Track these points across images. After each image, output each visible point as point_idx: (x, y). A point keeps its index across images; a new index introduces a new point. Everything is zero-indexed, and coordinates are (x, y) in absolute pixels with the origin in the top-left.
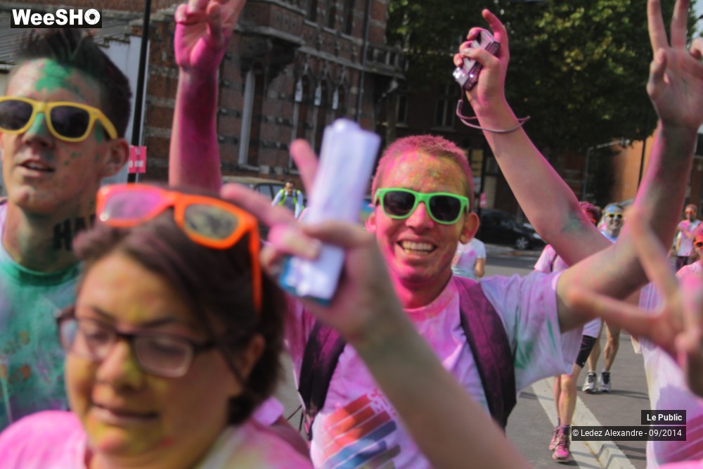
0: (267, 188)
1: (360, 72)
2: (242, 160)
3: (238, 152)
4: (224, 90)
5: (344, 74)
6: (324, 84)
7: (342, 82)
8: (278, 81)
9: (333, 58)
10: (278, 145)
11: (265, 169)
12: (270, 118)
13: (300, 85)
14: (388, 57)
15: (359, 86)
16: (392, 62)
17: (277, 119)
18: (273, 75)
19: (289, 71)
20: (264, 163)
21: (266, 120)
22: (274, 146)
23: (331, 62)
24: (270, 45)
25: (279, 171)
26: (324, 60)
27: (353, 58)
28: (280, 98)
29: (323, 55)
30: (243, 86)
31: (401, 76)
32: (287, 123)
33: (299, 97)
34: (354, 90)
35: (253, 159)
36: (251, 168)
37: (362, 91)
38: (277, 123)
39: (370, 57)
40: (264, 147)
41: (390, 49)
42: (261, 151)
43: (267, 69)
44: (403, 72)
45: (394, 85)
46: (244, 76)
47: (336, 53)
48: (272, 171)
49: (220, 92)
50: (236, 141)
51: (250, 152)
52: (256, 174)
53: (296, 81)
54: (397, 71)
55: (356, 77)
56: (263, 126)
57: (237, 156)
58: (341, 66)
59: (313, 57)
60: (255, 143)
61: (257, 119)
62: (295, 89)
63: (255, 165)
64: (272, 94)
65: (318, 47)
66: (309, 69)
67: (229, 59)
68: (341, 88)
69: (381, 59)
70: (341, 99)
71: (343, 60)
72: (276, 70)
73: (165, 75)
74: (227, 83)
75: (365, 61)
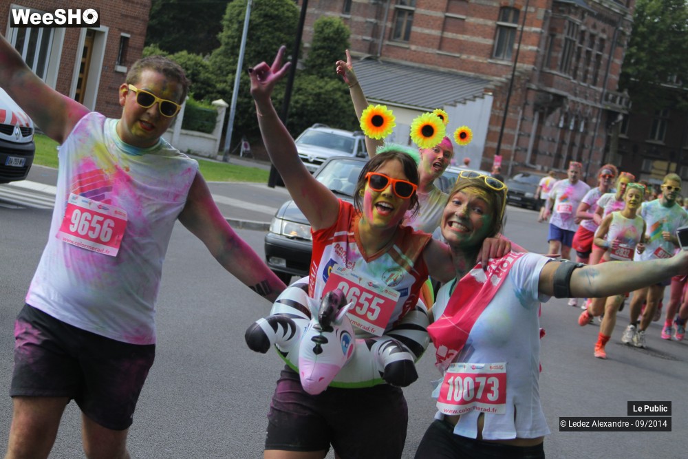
1: (599, 109)
2: (527, 161)
3: (526, 156)
4: (524, 122)
5: (589, 111)
6: (577, 117)
7: (587, 115)
8: (551, 117)
9: (584, 101)
10: (548, 153)
11: (539, 167)
12: (545, 138)
13: (562, 118)
14: (618, 99)
15: (597, 118)
16: (620, 103)
18: (550, 112)
19: (558, 111)
20: (539, 164)
21: (543, 139)
22: (546, 154)
23: (582, 104)
24: (551, 97)
25: (546, 168)
26: (578, 102)
27: (595, 101)
28: (551, 126)
29: (578, 99)
30: (533, 119)
31: (626, 112)
32: (553, 141)
33: (561, 125)
34: (594, 120)
35: (533, 161)
36: (532, 166)
37: (599, 121)
38: (548, 140)
39: (607, 99)
40: (540, 154)
41: (619, 94)
42: (538, 157)
43: (546, 109)
44: (627, 109)
45: (620, 118)
46: (534, 114)
47: (586, 98)
48: (543, 168)
49: (521, 122)
50: (525, 150)
51: (532, 157)
53: (561, 116)
54: (623, 109)
55: (596, 111)
56: (541, 142)
57: (526, 159)
58: (587, 105)
59: (573, 101)
60: (535, 151)
61: (538, 137)
62: (560, 120)
63: (534, 164)
64: (548, 124)
65: (575, 95)
66: (569, 109)
67: (528, 104)
68: (587, 119)
69: (614, 100)
70: (586, 125)
71: (590, 103)
72: (551, 110)
73: (497, 114)
74: (525, 118)
75: (604, 102)
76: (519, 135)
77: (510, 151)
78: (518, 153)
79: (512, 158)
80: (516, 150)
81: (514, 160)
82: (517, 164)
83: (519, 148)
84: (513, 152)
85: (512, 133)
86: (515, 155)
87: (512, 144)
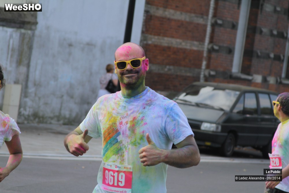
0: (253, 95)
2: (235, 69)
3: (232, 61)
11: (258, 78)
12: (265, 30)
17: (271, 31)
20: (258, 73)
21: (261, 32)
22: (268, 57)
25: (272, 80)
28: (275, 11)
35: (246, 69)
36: (244, 76)
38: (272, 35)
40: (258, 57)
42: (255, 61)
48: (265, 80)
50: (231, 51)
51: (243, 61)
52: (249, 82)
56: (258, 37)
57: (231, 65)
60: (249, 53)
61: (252, 30)
63: (249, 74)
64: (268, 8)
76: (214, 25)
77: (200, 53)
78: (214, 55)
79: (204, 63)
80: (211, 51)
81: (208, 67)
82: (212, 73)
83: (216, 47)
84: (205, 54)
85: (201, 21)
86: (209, 59)
87: (202, 40)
